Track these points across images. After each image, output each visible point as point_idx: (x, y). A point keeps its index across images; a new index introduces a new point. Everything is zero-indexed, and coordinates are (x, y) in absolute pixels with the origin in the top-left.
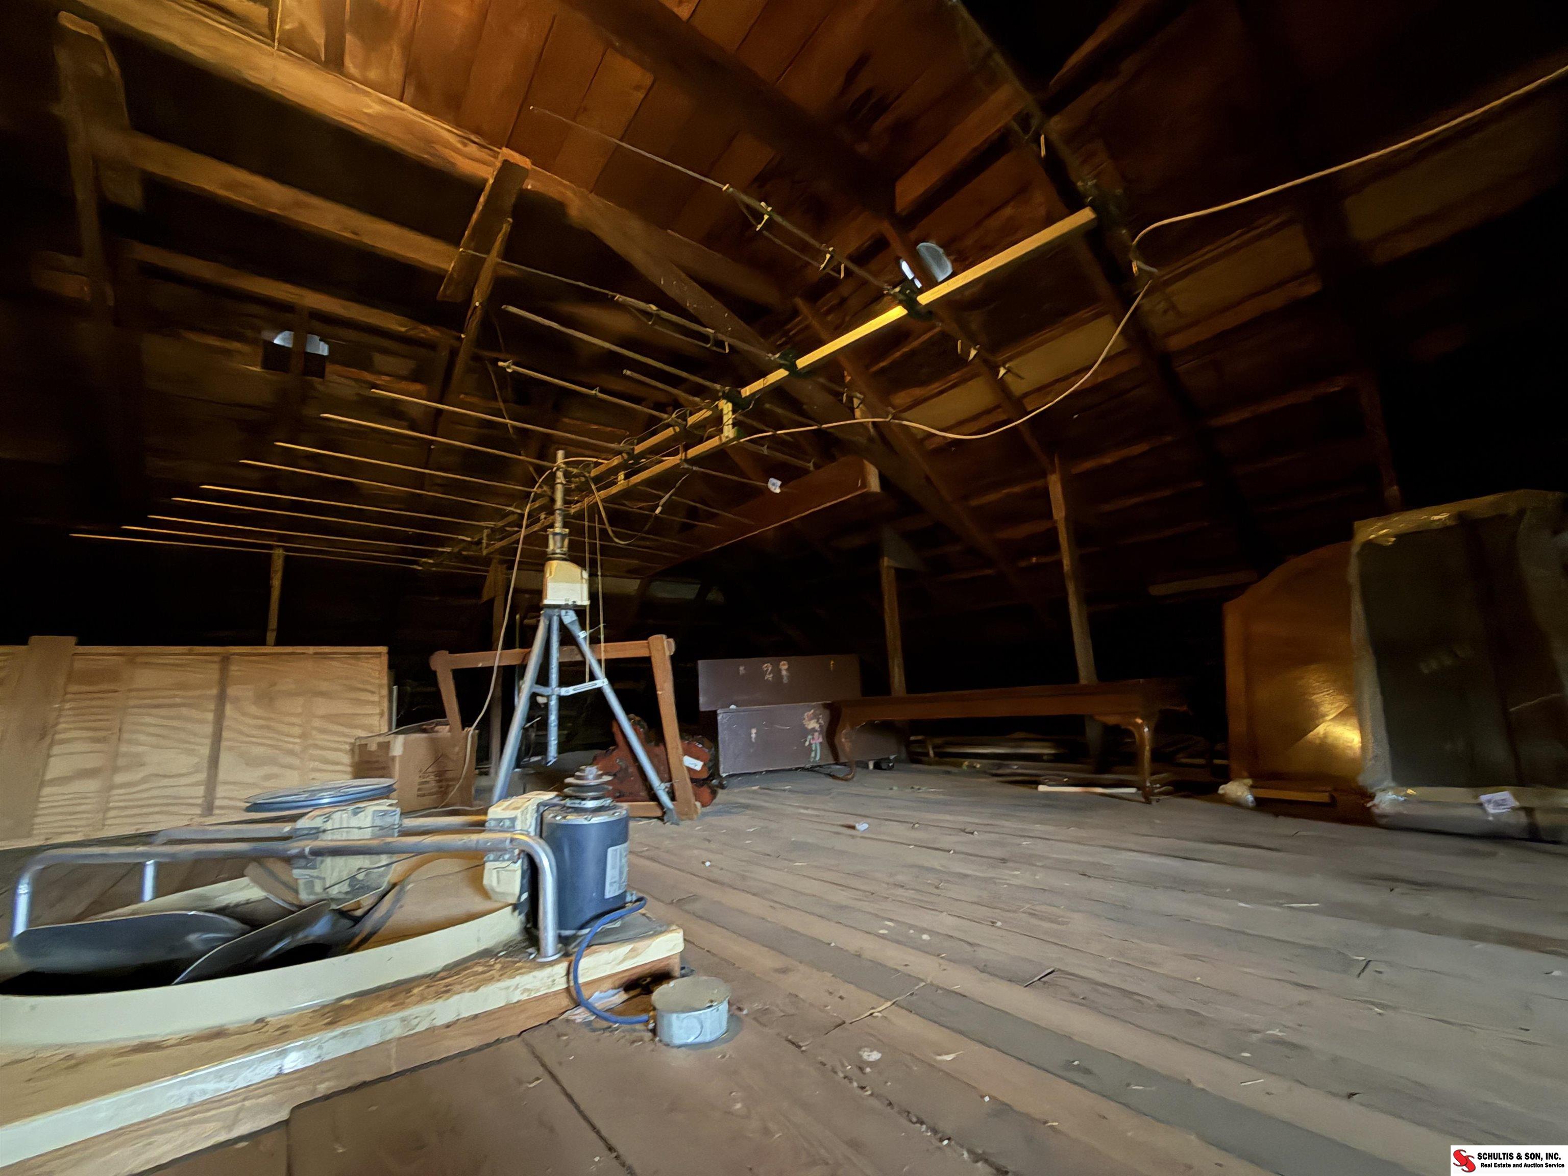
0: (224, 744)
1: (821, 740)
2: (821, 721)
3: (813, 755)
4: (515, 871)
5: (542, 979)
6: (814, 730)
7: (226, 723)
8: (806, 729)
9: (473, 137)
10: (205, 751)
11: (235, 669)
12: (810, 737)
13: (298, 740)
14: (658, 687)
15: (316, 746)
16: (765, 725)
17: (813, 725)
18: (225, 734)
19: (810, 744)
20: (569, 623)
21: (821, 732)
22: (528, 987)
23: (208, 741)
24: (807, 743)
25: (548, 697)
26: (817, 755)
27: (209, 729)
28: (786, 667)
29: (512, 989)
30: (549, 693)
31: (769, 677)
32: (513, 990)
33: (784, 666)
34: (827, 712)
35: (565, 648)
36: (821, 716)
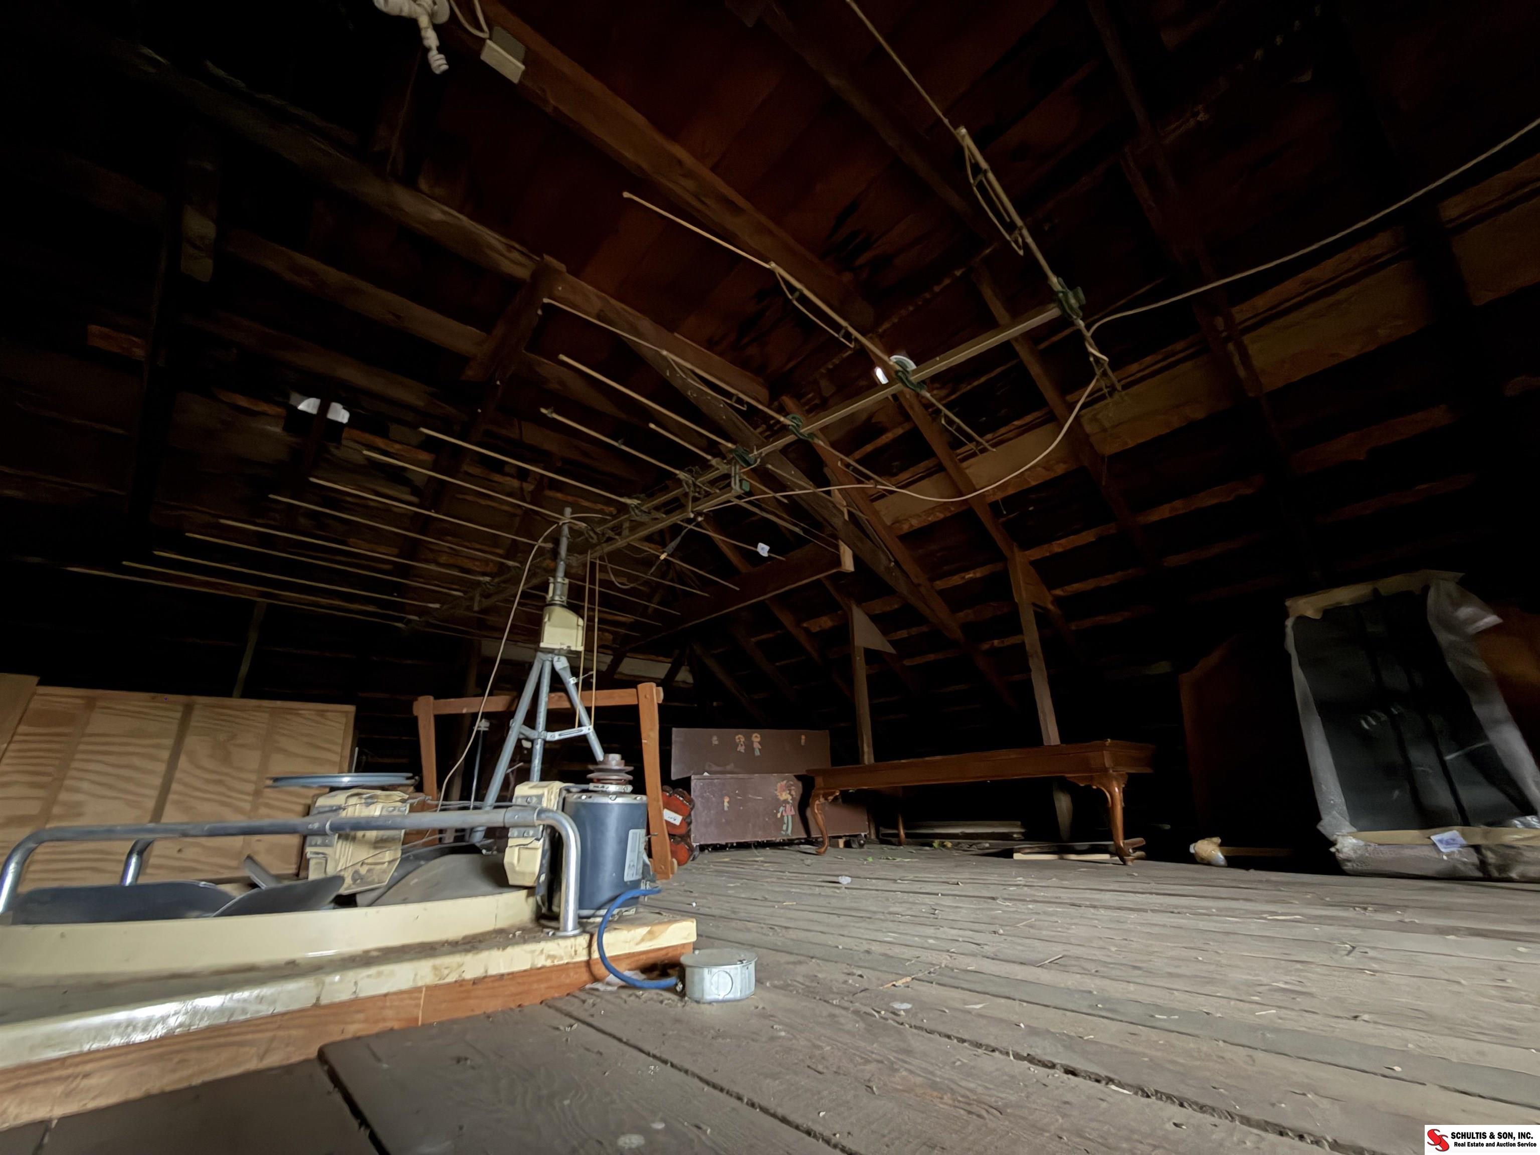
0: (172, 797)
1: (793, 812)
2: (793, 793)
3: (784, 827)
4: (536, 849)
5: (566, 947)
6: (786, 801)
7: (178, 775)
8: (779, 799)
9: (517, 246)
10: (151, 804)
11: (197, 720)
12: (781, 809)
13: (249, 798)
14: (644, 735)
15: (268, 805)
16: (738, 795)
17: (785, 796)
18: (175, 786)
19: (782, 816)
20: (561, 669)
21: (793, 805)
22: (552, 953)
23: (154, 793)
24: (779, 815)
25: (532, 741)
26: (789, 828)
27: (158, 781)
28: (758, 739)
29: (537, 953)
30: (536, 737)
31: (741, 749)
32: (538, 955)
33: (756, 738)
34: (800, 784)
35: (553, 695)
36: (793, 788)
